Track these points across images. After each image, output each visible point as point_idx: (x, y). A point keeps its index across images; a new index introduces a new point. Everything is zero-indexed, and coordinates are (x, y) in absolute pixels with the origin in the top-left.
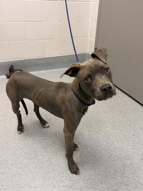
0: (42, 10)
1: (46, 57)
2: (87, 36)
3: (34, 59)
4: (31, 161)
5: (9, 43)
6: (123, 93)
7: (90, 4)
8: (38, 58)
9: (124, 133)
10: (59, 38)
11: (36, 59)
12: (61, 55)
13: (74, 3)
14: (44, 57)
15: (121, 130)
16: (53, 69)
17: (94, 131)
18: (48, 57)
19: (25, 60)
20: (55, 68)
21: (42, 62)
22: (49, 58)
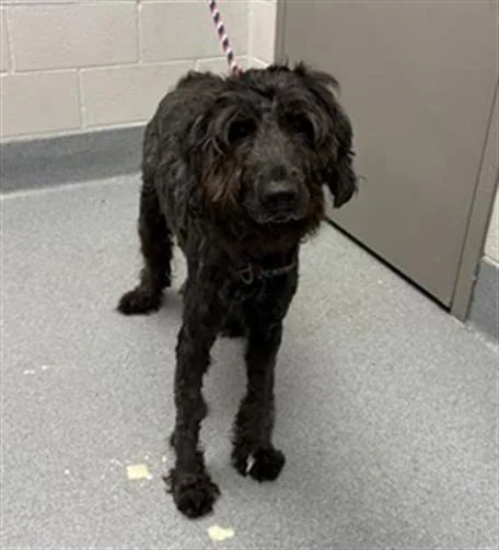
1: (85, 130)
2: (245, 53)
3: (36, 142)
4: (68, 494)
6: (376, 262)
8: (54, 135)
10: (136, 62)
11: (44, 141)
14: (78, 132)
15: (360, 383)
16: (111, 176)
18: (91, 130)
20: (119, 173)
21: (70, 152)
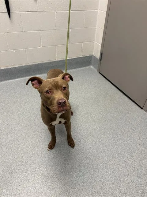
0: (55, 19)
2: (94, 41)
5: (25, 50)
7: (97, 12)
9: (124, 129)
10: (69, 44)
11: (48, 63)
12: (70, 58)
13: (83, 12)
14: (55, 61)
17: (103, 127)
18: (58, 60)
19: (38, 64)
21: (53, 65)
22: (60, 61)
